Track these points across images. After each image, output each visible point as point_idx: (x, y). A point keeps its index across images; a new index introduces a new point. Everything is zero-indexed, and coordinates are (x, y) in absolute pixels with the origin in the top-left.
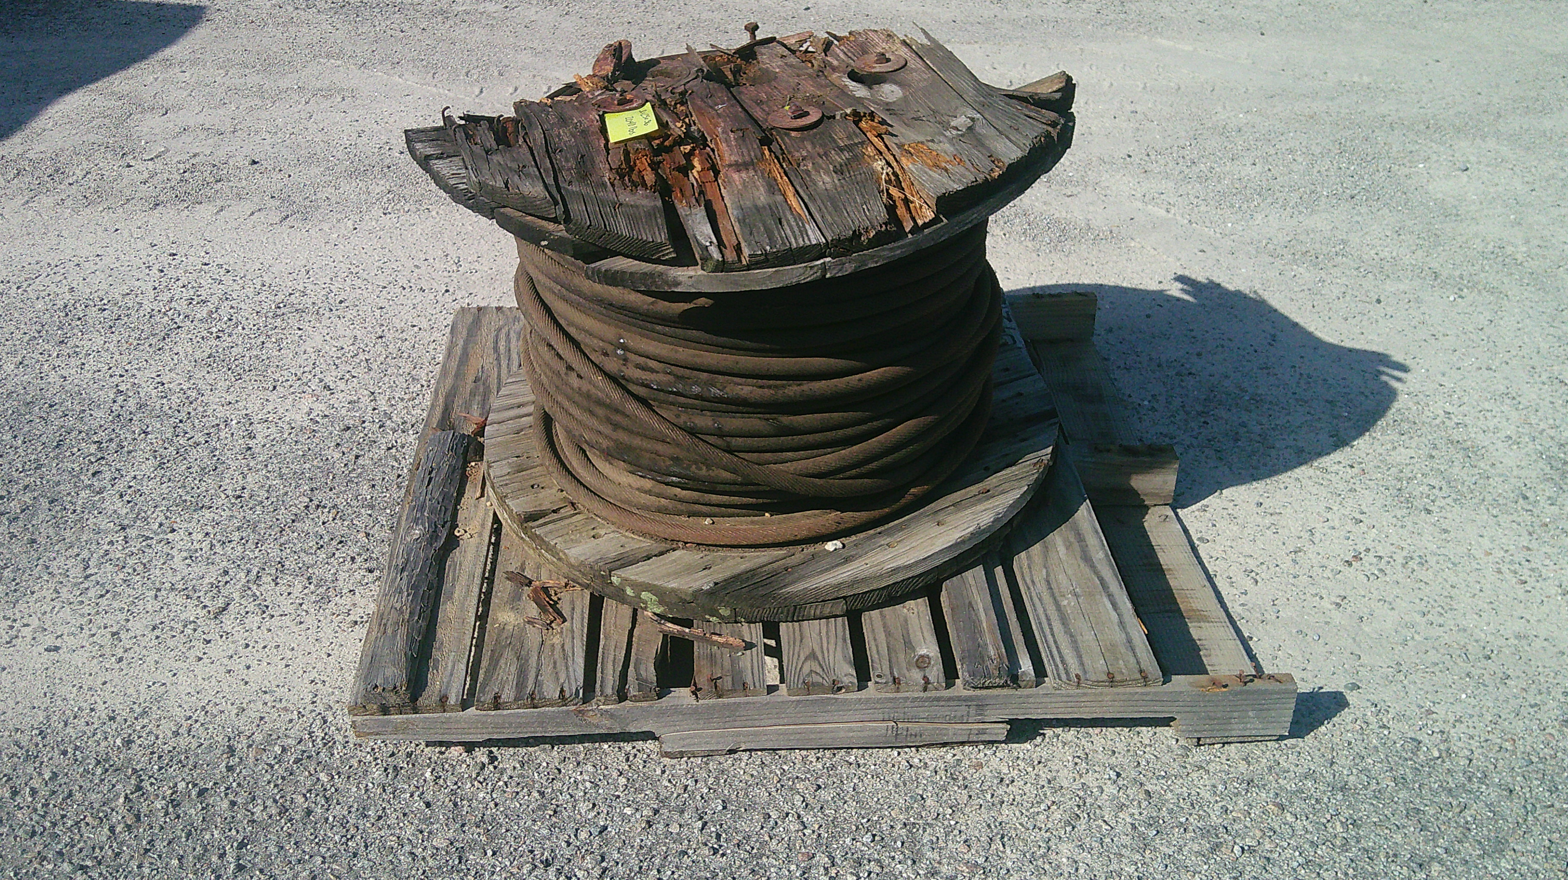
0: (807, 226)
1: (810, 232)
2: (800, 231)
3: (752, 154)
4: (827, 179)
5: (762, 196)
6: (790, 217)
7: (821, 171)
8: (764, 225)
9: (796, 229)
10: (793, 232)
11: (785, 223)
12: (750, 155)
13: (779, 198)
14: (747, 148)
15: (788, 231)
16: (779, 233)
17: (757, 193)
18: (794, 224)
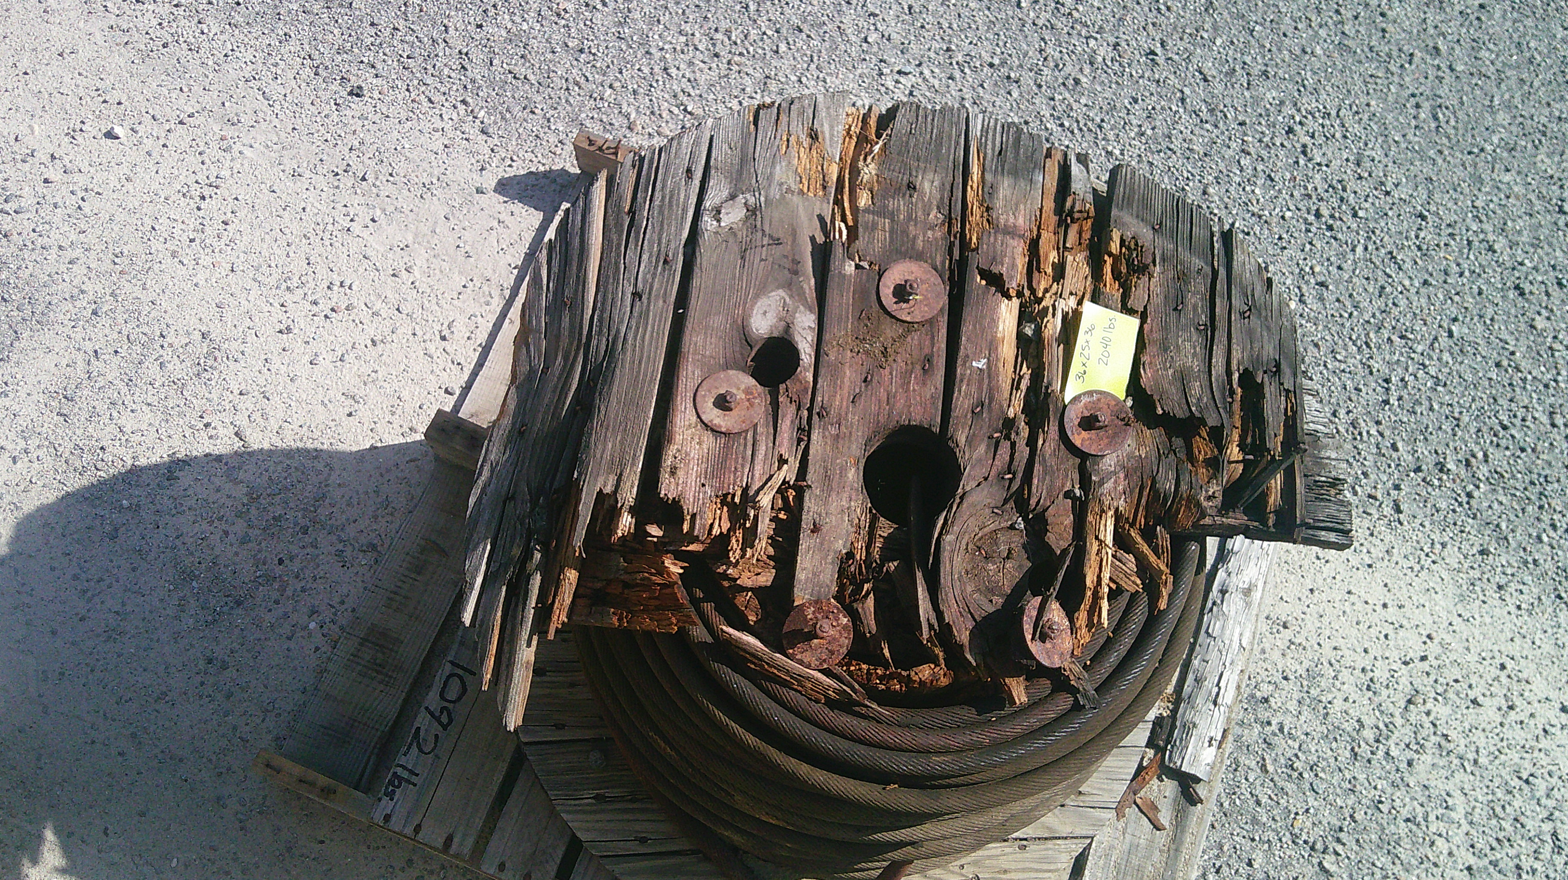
0: (979, 134)
1: (979, 127)
2: (987, 132)
3: (992, 239)
4: (927, 185)
5: (1005, 188)
6: (989, 152)
7: (926, 199)
8: (1018, 153)
9: (990, 136)
10: (994, 135)
11: (997, 149)
12: (996, 239)
13: (989, 177)
14: (995, 247)
15: (998, 139)
16: (1008, 138)
17: (1008, 193)
18: (989, 143)
